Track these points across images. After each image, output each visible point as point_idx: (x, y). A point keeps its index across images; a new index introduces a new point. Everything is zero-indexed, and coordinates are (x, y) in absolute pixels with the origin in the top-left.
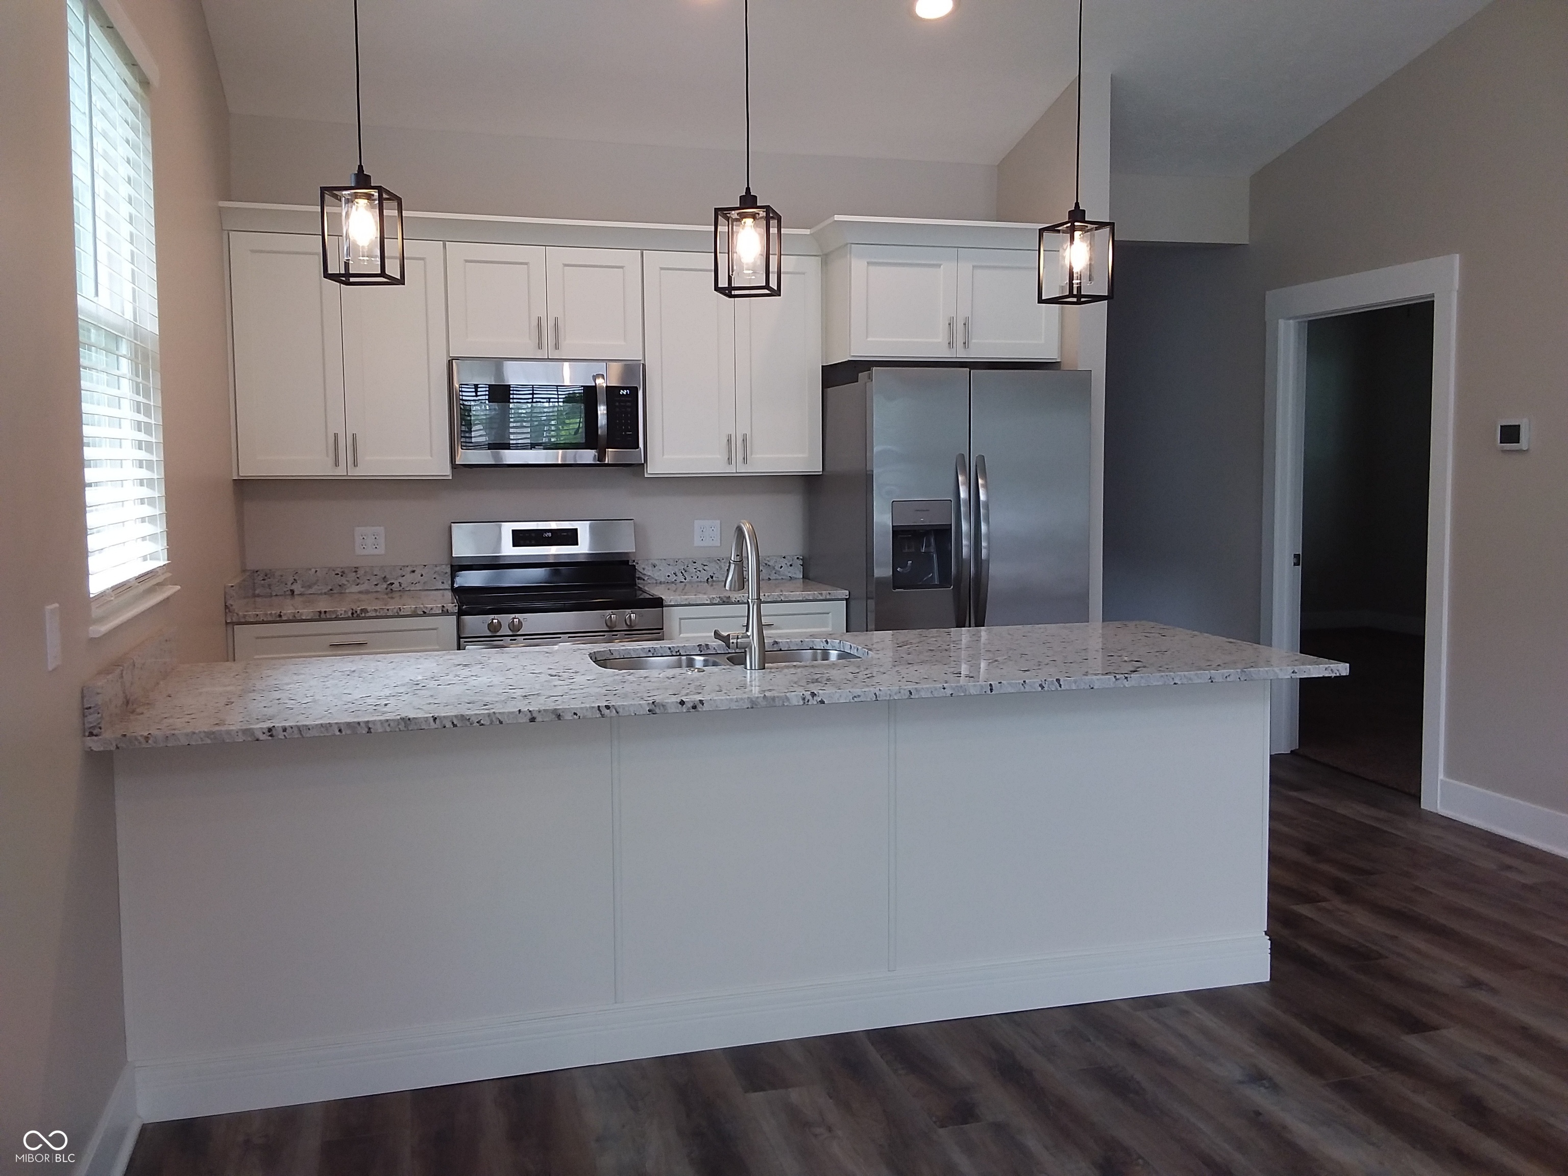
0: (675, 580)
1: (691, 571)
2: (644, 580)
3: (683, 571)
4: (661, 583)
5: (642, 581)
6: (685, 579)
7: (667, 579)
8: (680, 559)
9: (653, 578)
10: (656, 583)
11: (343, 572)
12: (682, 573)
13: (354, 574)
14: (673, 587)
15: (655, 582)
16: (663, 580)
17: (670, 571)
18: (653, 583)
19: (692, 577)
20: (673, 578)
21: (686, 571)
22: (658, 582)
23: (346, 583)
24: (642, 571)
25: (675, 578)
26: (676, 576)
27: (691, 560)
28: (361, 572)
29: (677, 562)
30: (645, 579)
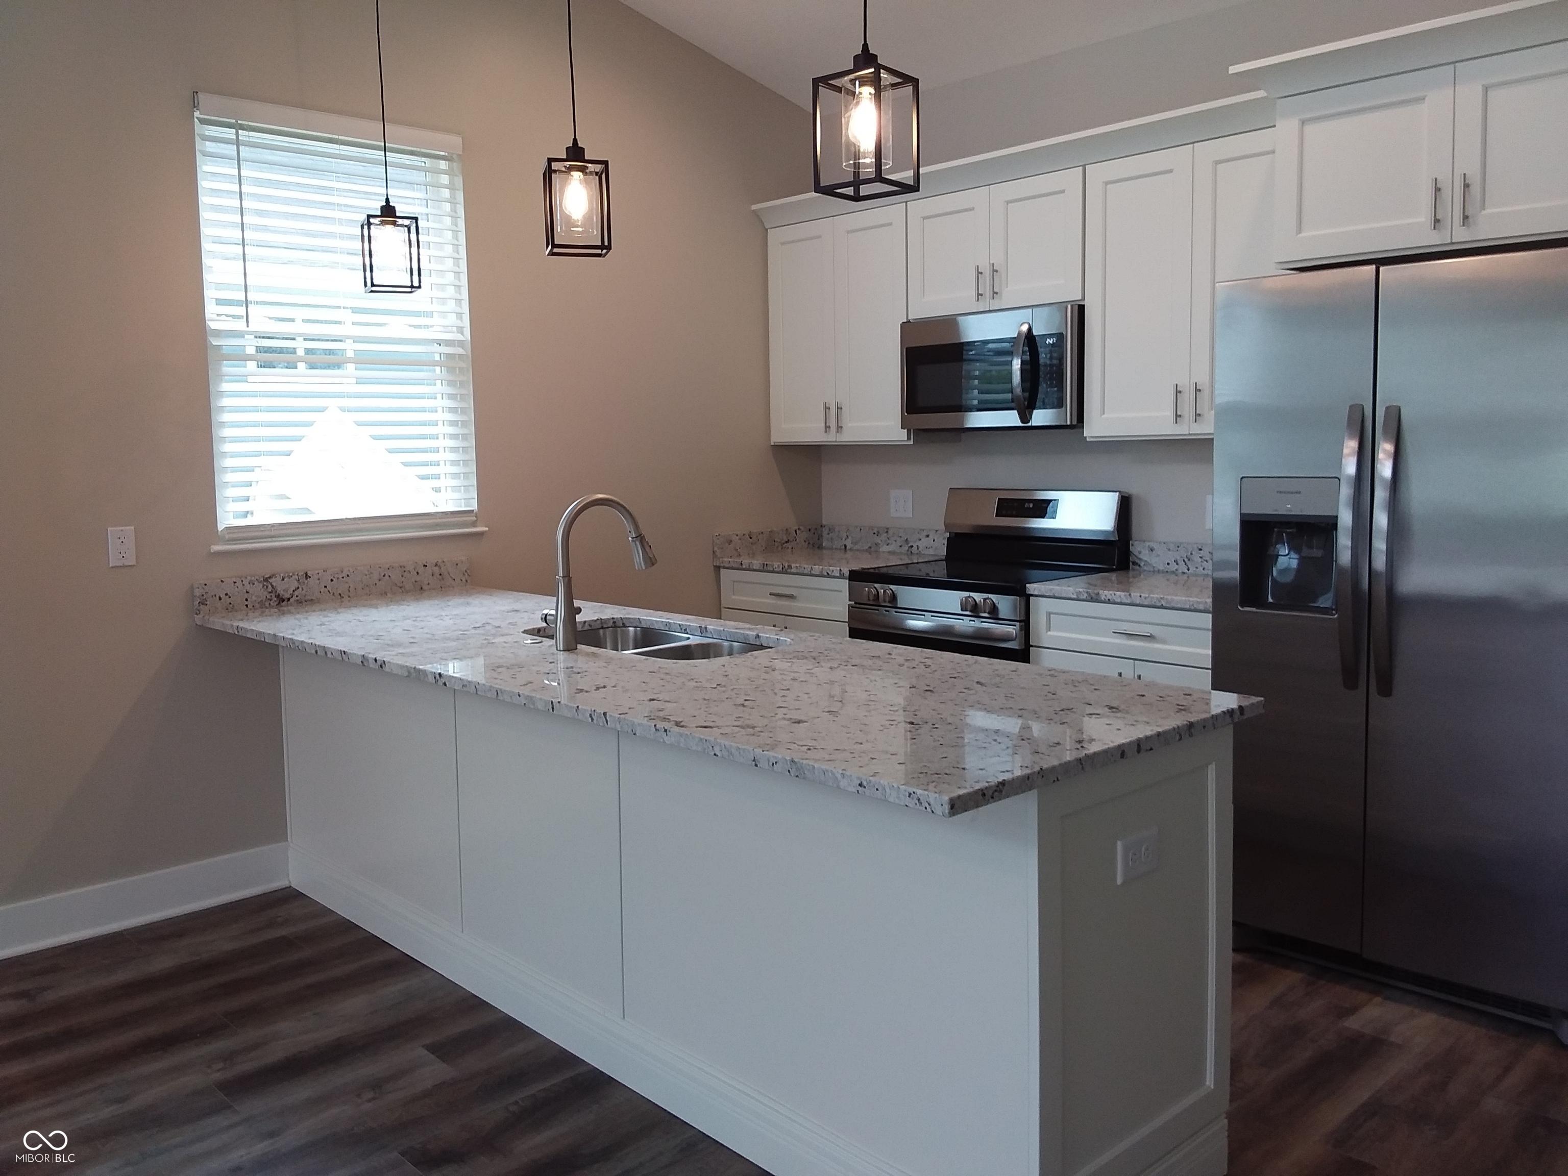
0: (1176, 570)
1: (1196, 560)
2: (1139, 566)
3: (1186, 560)
4: (1159, 571)
5: (1138, 567)
6: (1188, 570)
7: (1166, 568)
8: (1183, 543)
9: (1150, 564)
10: (1154, 571)
11: (878, 532)
12: (1184, 561)
13: (886, 534)
14: (1173, 578)
15: (1152, 569)
16: (1161, 568)
17: (1171, 557)
18: (1150, 571)
19: (1197, 568)
20: (1174, 567)
21: (1189, 560)
22: (1156, 569)
23: (880, 542)
24: (1136, 553)
25: (1176, 567)
26: (1177, 564)
27: (1195, 546)
28: (890, 532)
29: (1178, 547)
30: (1141, 565)
